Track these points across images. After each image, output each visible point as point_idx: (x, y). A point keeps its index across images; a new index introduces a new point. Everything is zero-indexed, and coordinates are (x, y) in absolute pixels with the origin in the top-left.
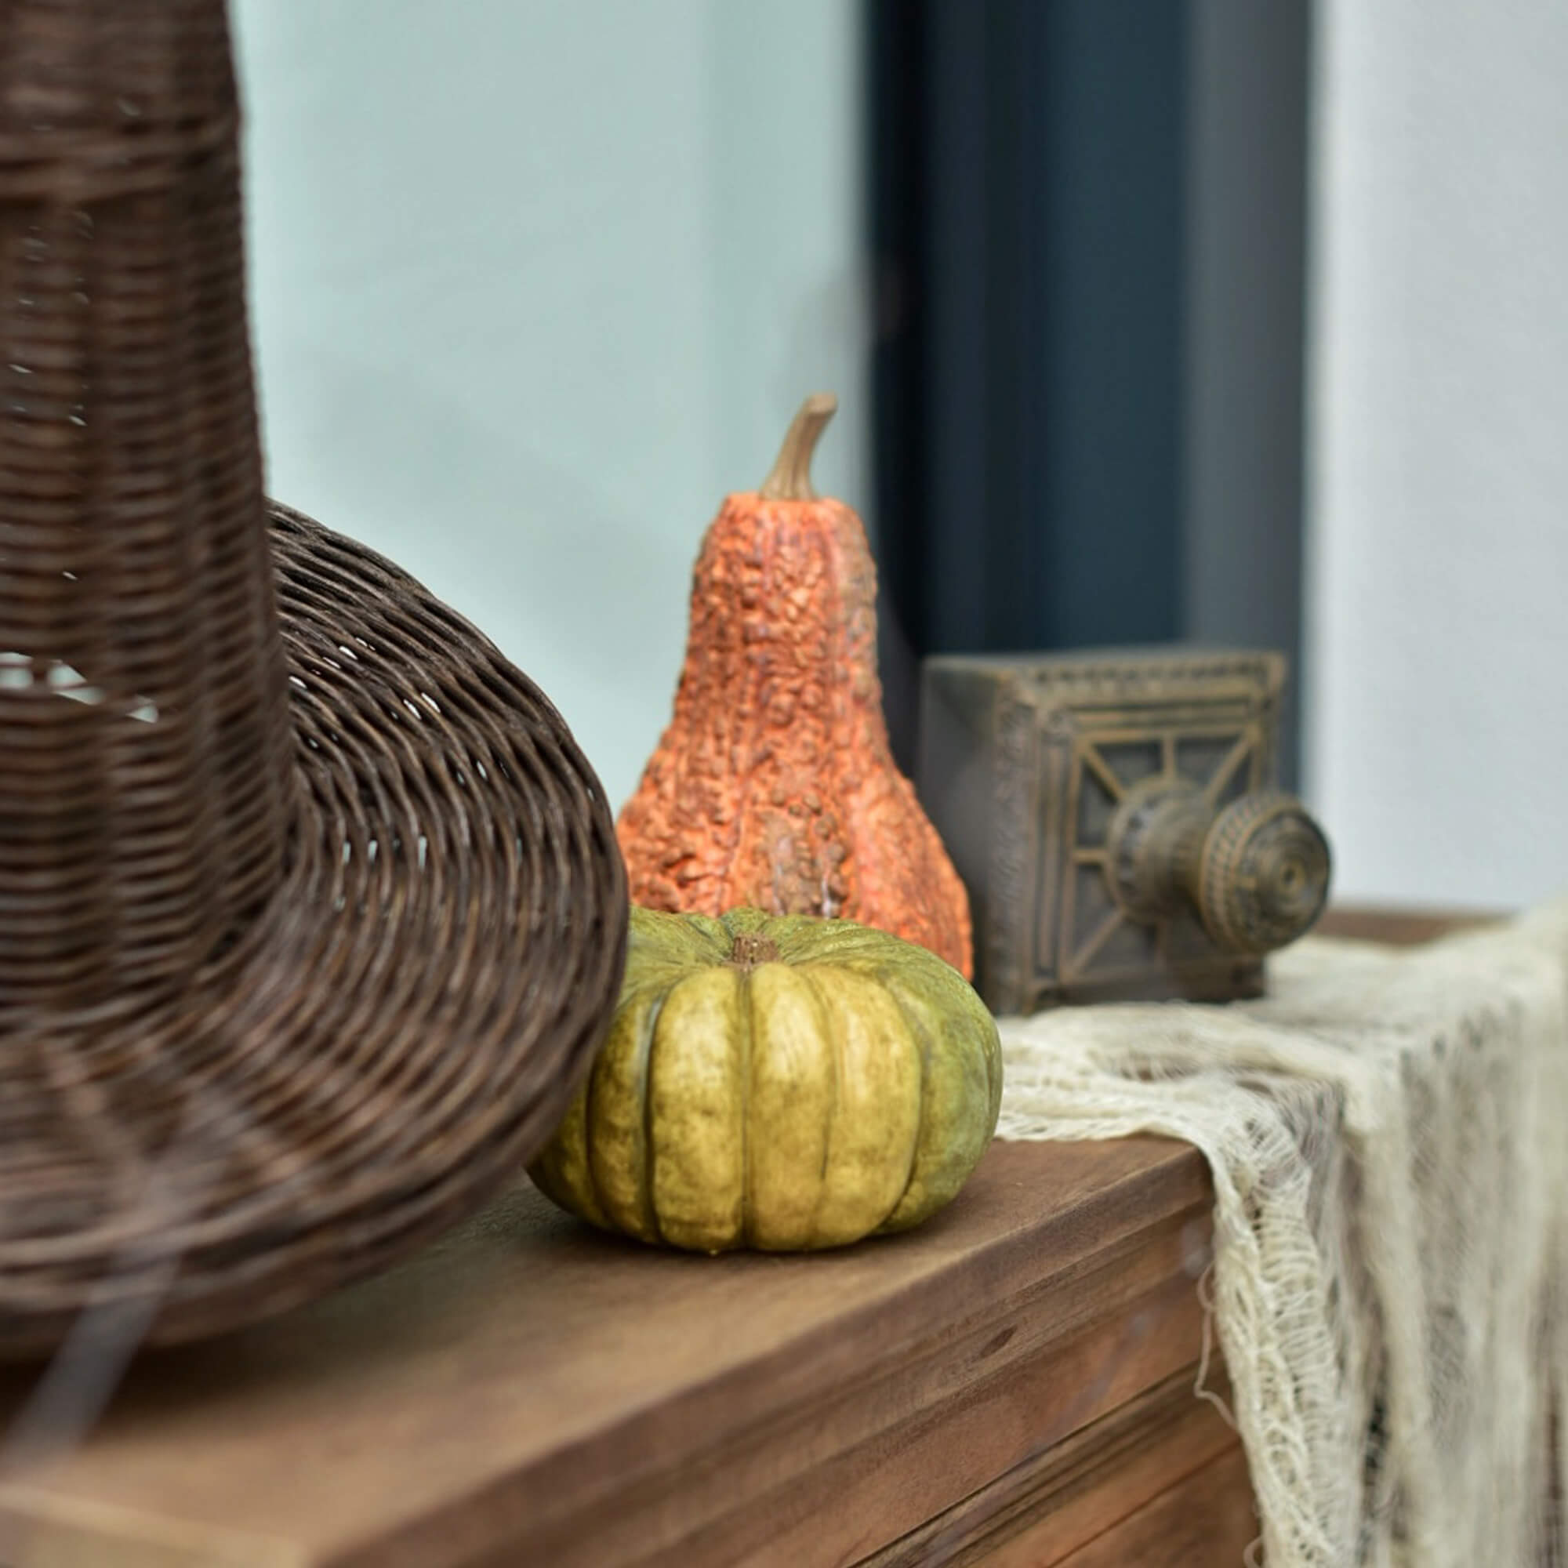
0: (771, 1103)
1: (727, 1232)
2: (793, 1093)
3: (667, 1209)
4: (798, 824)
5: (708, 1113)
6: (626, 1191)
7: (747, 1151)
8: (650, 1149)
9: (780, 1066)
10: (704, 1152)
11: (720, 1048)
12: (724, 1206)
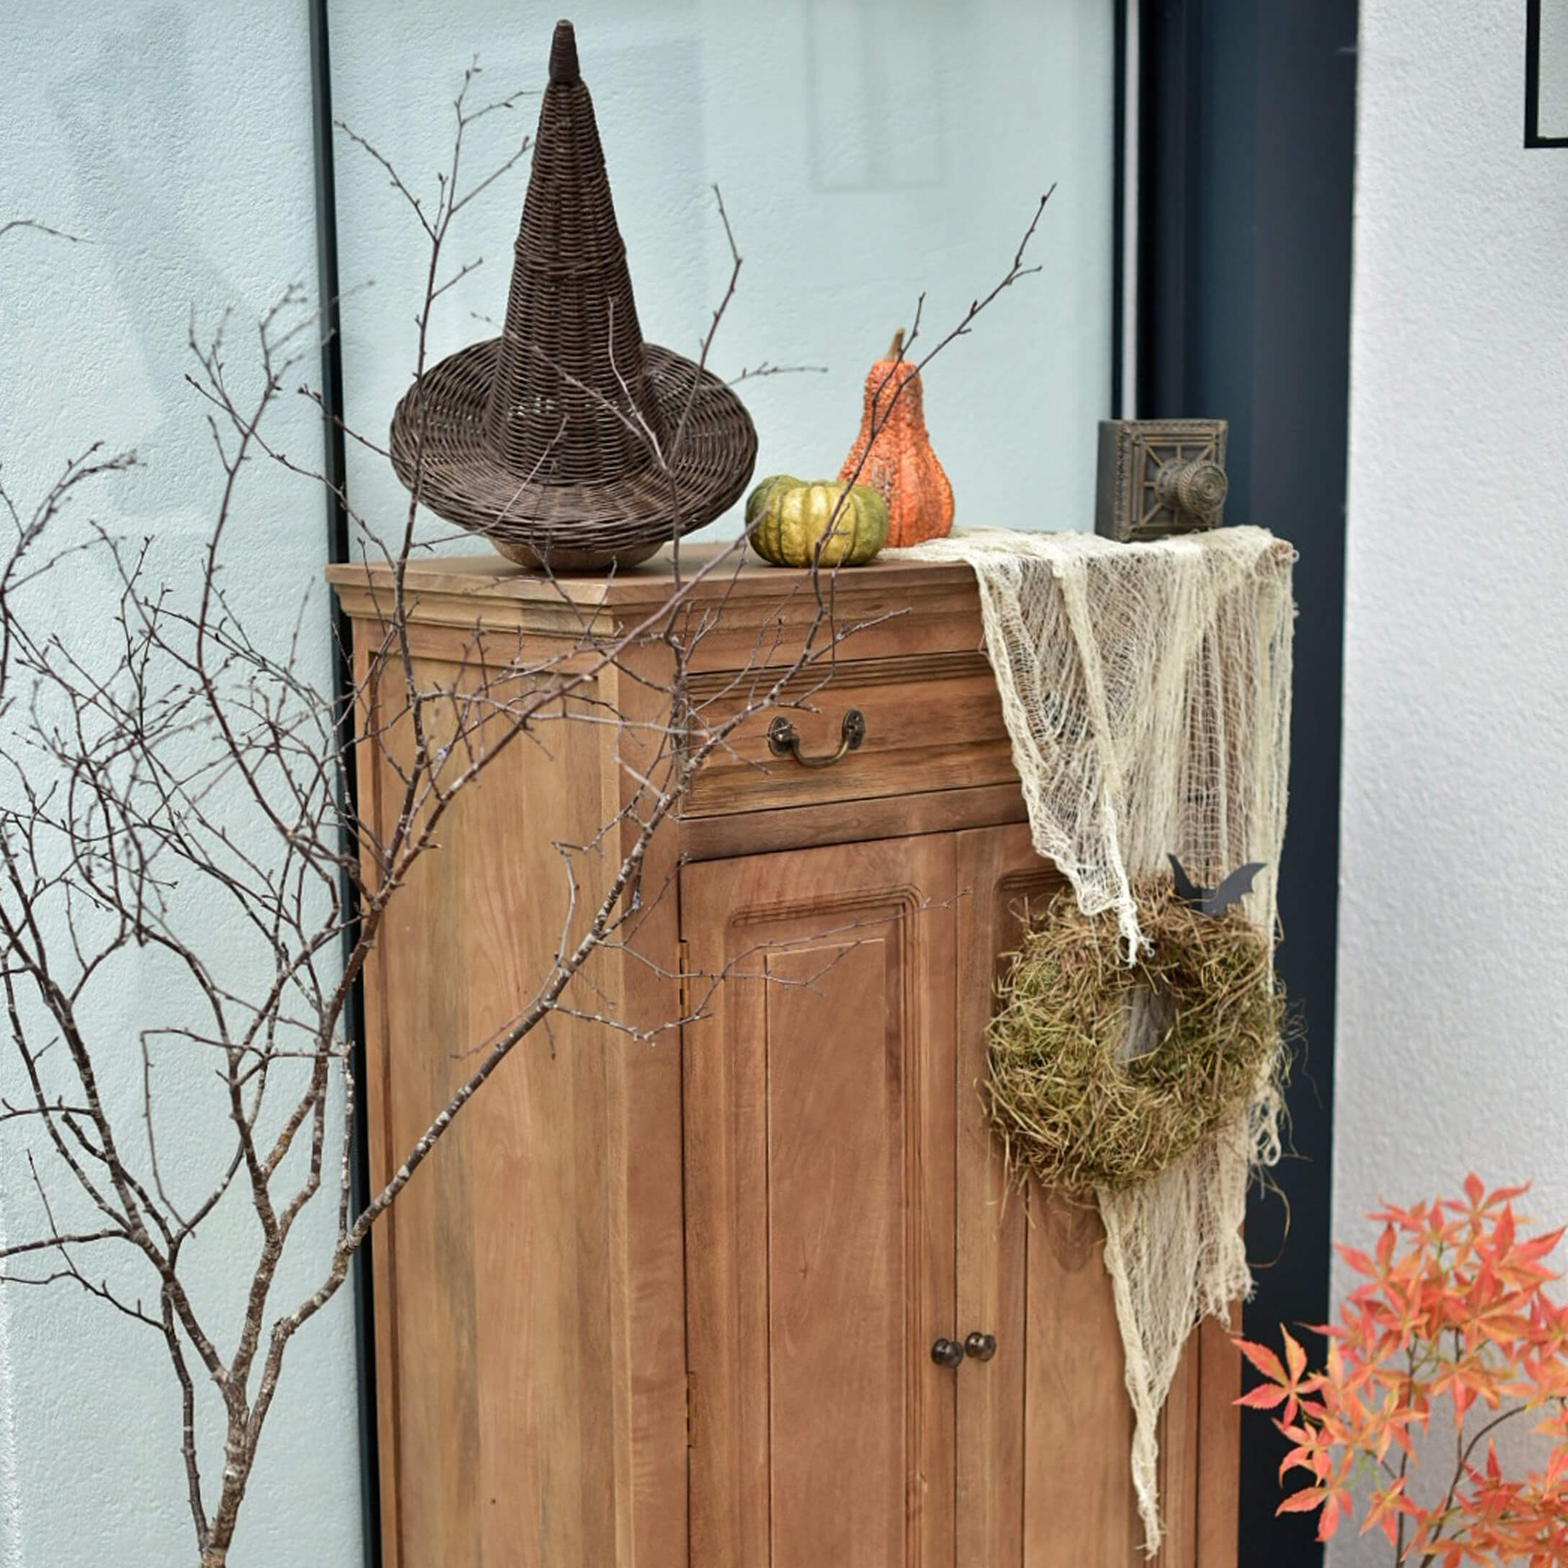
0: (812, 520)
1: (802, 558)
2: (818, 518)
3: (785, 551)
4: (881, 462)
5: (795, 523)
6: (774, 546)
7: (806, 534)
8: (780, 534)
9: (814, 510)
10: (794, 534)
11: (799, 505)
12: (800, 550)
